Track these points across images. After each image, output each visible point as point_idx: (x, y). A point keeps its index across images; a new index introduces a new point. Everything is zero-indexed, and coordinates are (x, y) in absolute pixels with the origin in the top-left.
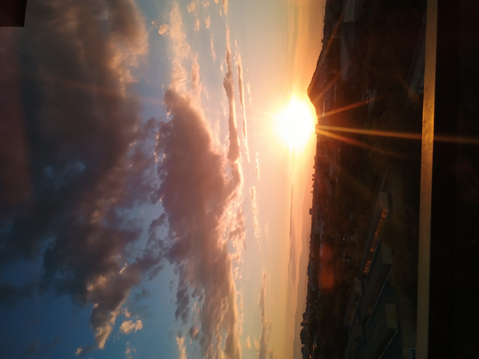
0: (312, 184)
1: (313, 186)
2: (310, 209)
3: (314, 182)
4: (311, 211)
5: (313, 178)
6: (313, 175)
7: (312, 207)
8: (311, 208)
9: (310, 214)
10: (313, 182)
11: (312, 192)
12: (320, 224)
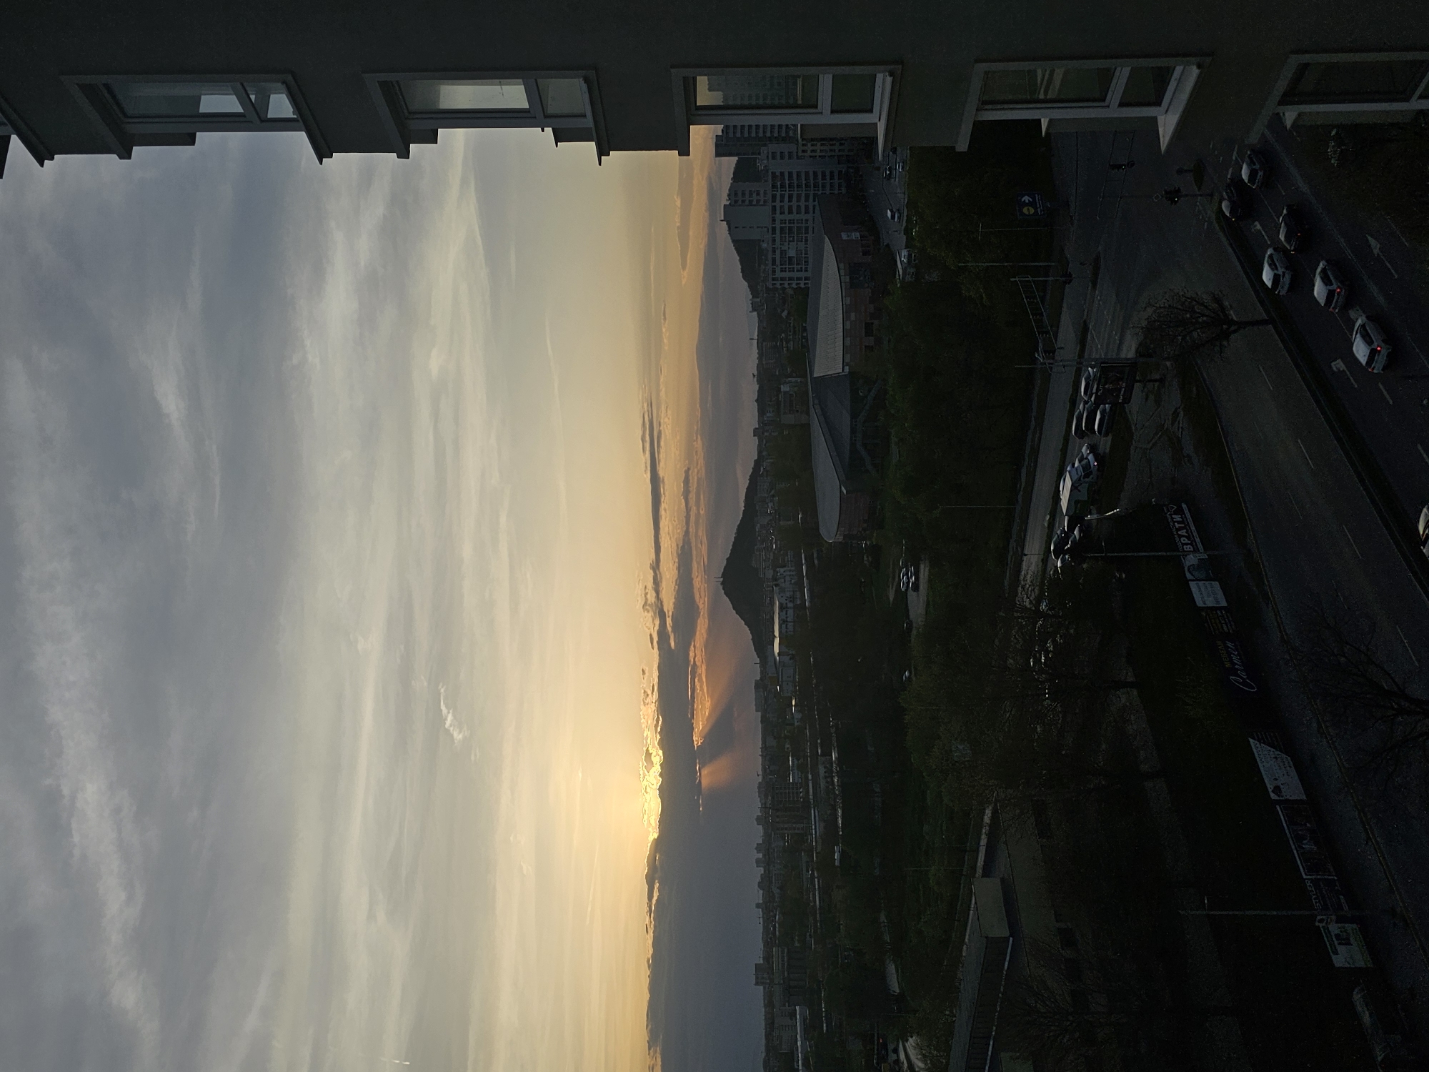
0: (758, 879)
1: (760, 885)
2: (756, 965)
3: (765, 871)
4: (763, 973)
5: (760, 856)
6: (759, 848)
7: (764, 958)
8: (761, 962)
9: (757, 984)
10: (761, 870)
11: (758, 906)
12: (793, 1015)
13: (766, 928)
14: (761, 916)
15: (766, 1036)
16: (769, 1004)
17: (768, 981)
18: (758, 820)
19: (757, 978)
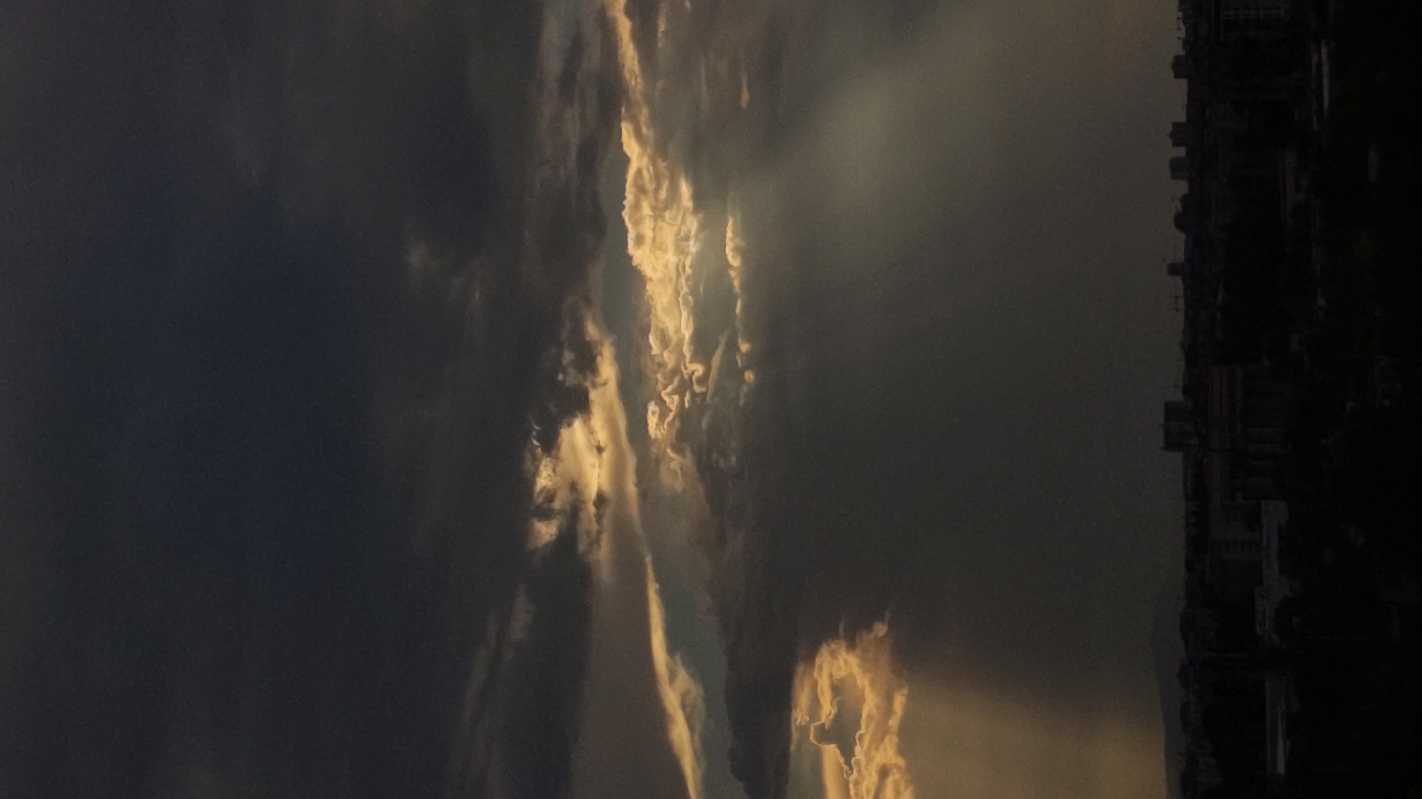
13: (1191, 321)
14: (1181, 291)
15: (1190, 567)
16: (1198, 492)
17: (1194, 441)
18: (1179, 67)
19: (1168, 434)
